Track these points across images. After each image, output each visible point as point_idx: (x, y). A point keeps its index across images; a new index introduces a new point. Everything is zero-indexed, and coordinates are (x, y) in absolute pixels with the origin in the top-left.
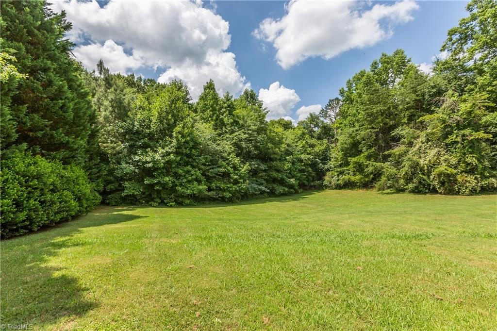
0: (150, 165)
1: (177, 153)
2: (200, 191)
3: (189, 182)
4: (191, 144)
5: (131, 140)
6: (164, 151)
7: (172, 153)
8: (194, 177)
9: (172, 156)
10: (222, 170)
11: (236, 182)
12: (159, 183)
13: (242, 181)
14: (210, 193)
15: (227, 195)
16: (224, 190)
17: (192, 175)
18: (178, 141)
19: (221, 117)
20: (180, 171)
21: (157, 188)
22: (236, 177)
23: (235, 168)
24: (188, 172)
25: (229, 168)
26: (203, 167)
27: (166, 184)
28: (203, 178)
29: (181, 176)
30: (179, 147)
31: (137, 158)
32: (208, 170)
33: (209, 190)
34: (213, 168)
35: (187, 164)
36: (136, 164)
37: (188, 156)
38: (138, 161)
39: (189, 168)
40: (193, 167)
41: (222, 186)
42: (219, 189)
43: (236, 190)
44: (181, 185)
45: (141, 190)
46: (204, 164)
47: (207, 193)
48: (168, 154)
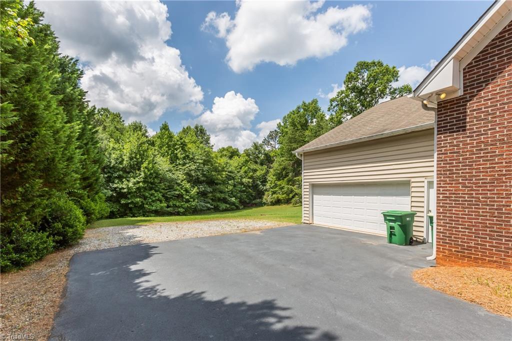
0: (125, 190)
1: (144, 182)
2: (162, 207)
3: (153, 201)
4: (154, 175)
5: (109, 172)
6: (135, 180)
7: (141, 182)
8: (157, 198)
9: (141, 184)
10: (177, 192)
11: (188, 201)
12: (132, 202)
13: (192, 200)
14: (169, 209)
15: (181, 210)
16: (179, 207)
17: (155, 197)
18: (145, 173)
19: (176, 152)
20: (147, 194)
21: (131, 206)
22: (187, 197)
23: (187, 191)
24: (152, 195)
25: (182, 191)
26: (163, 191)
27: (138, 203)
28: (163, 199)
29: (147, 197)
30: (146, 178)
31: (115, 186)
32: (166, 193)
33: (168, 207)
34: (170, 192)
35: (151, 189)
36: (115, 190)
37: (152, 183)
38: (116, 188)
39: (153, 192)
40: (156, 191)
41: (178, 204)
42: (175, 206)
43: (188, 207)
44: (147, 204)
45: (118, 207)
46: (163, 189)
47: (166, 209)
48: (139, 182)
